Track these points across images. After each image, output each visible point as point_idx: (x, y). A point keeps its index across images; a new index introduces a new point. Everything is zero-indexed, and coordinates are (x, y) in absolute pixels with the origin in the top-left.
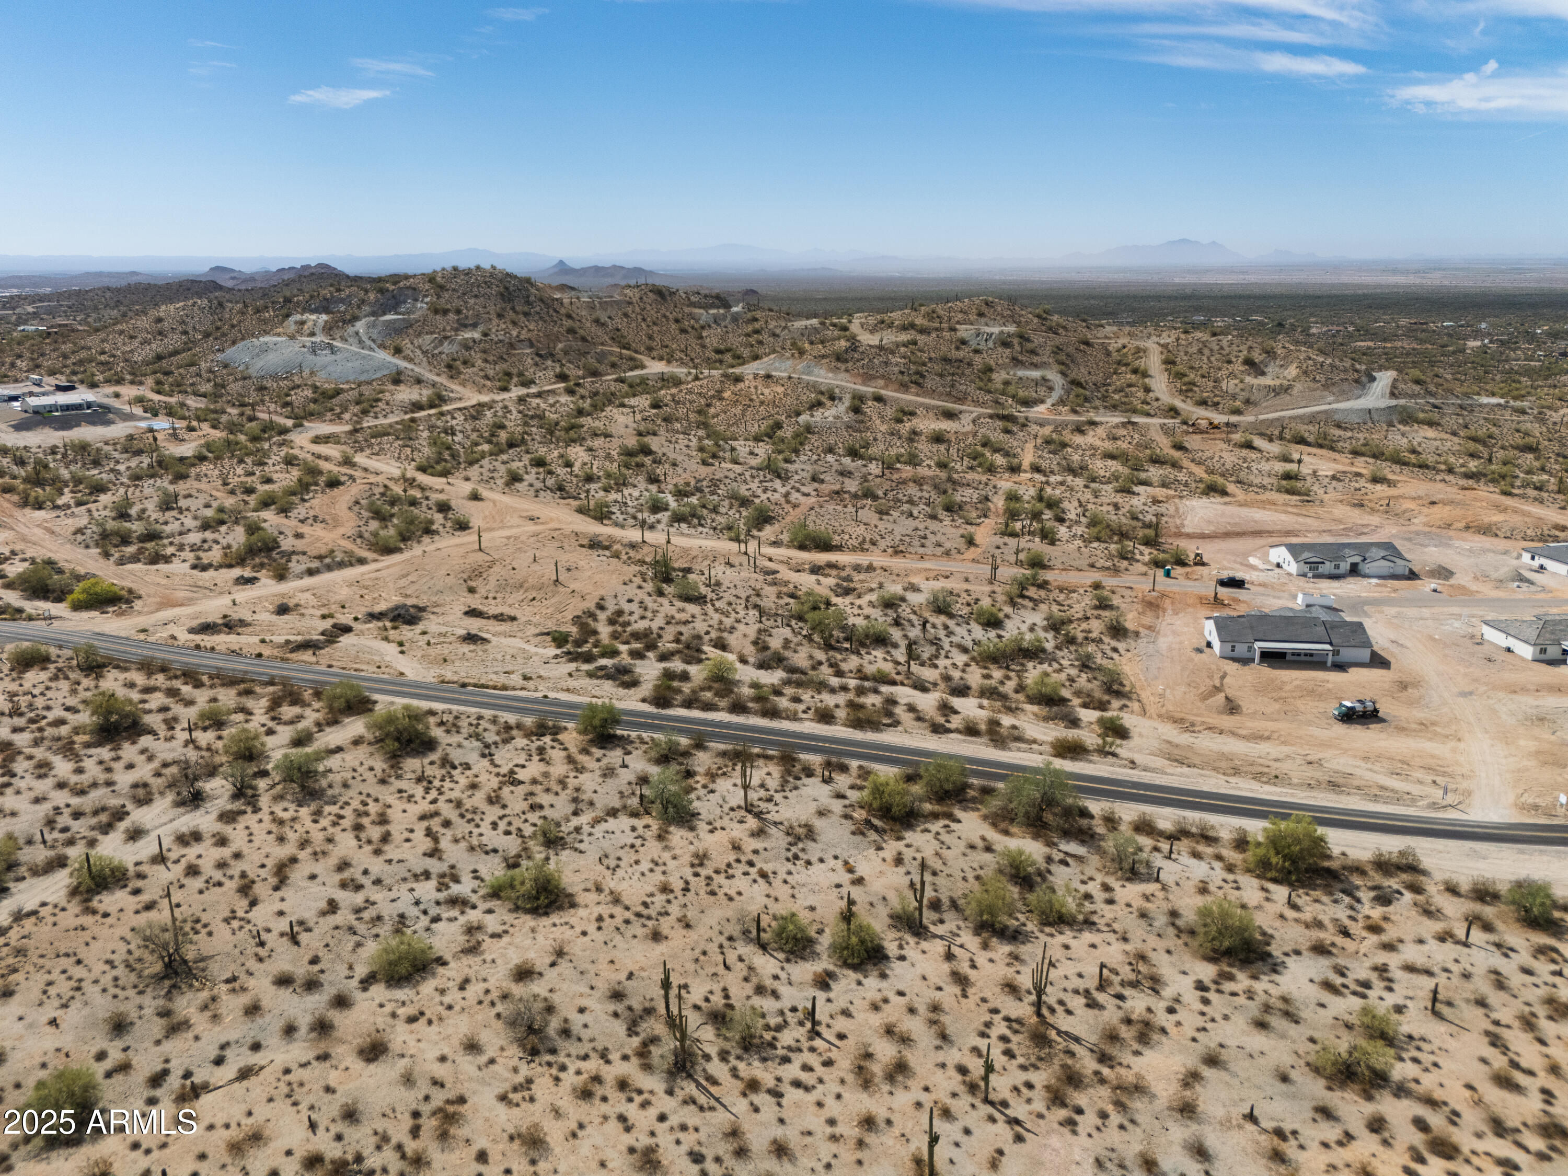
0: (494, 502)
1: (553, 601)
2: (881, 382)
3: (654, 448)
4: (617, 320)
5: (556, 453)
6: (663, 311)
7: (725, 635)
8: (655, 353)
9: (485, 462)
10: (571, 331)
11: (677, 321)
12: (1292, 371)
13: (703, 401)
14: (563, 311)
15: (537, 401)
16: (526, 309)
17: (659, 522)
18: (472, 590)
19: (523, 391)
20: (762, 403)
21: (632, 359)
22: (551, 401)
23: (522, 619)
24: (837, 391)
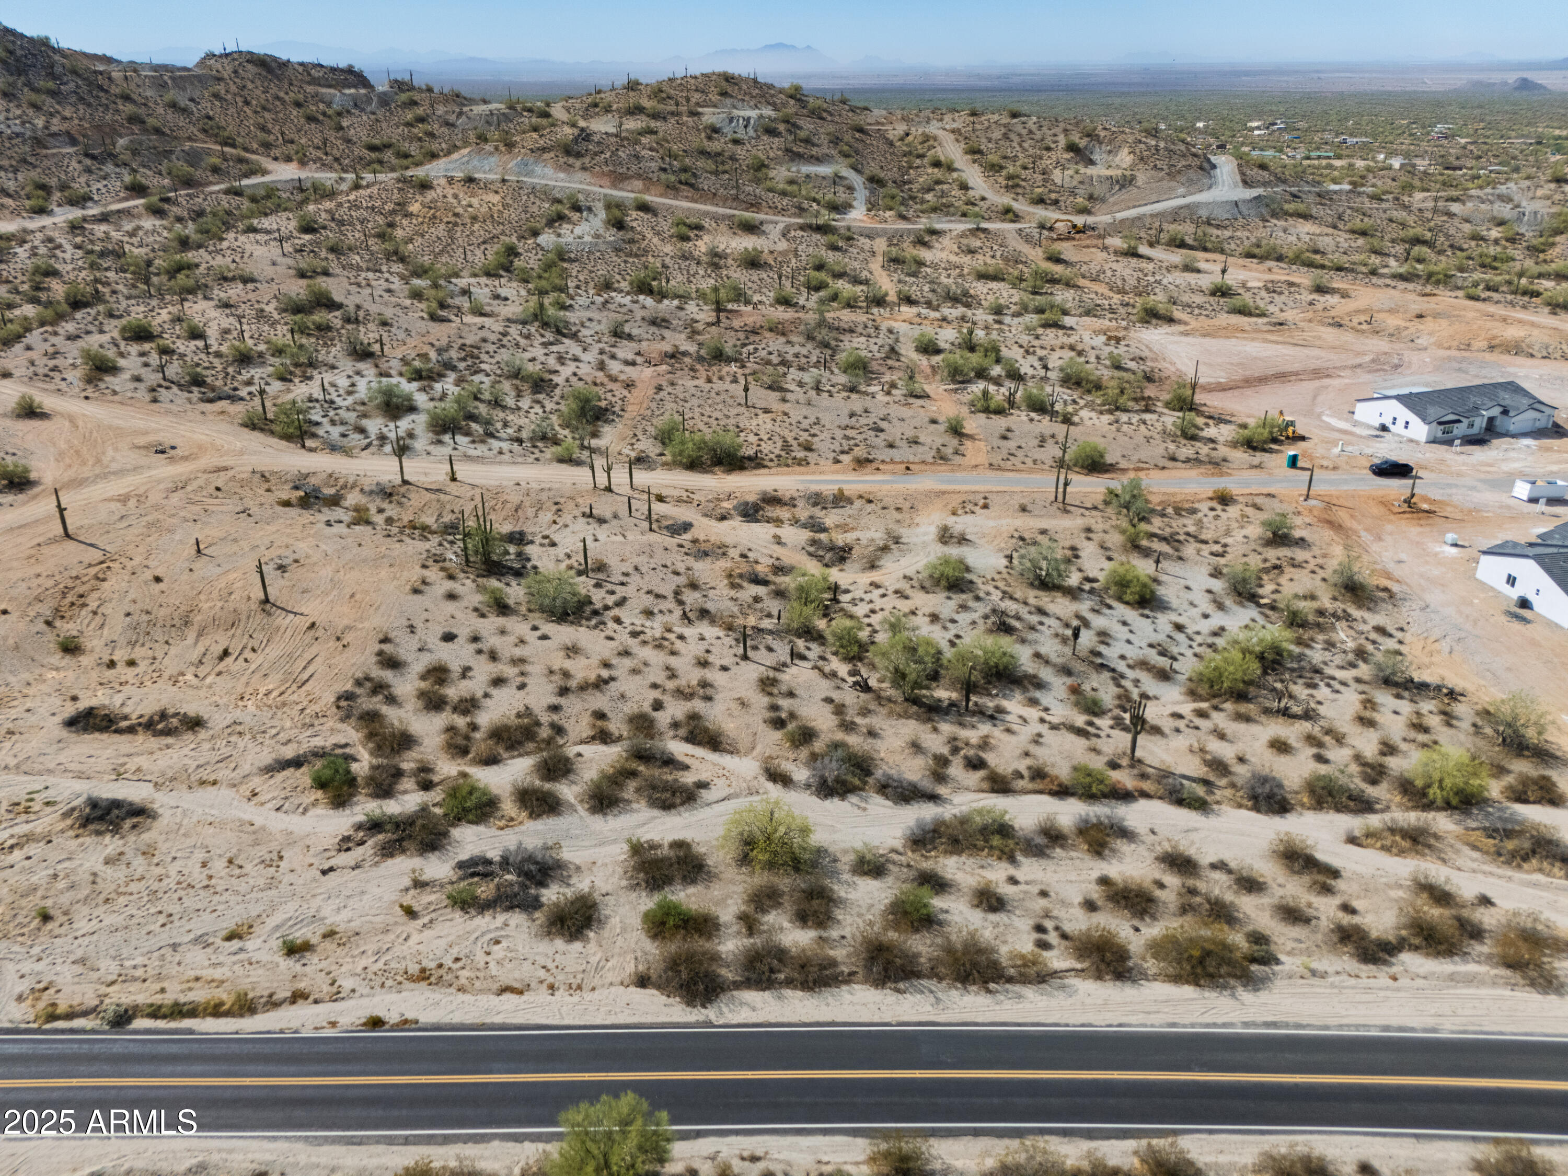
0: (72, 419)
1: (273, 652)
2: (638, 184)
3: (337, 297)
4: (204, 104)
5: (164, 315)
6: (274, 90)
7: (698, 705)
8: (276, 152)
9: (34, 338)
10: (133, 119)
11: (298, 105)
12: (1125, 158)
13: (380, 220)
14: (115, 90)
15: (103, 227)
16: (51, 85)
17: (411, 435)
18: (70, 648)
19: (75, 213)
20: (474, 219)
21: (241, 160)
22: (129, 227)
23: (218, 720)
24: (581, 197)
